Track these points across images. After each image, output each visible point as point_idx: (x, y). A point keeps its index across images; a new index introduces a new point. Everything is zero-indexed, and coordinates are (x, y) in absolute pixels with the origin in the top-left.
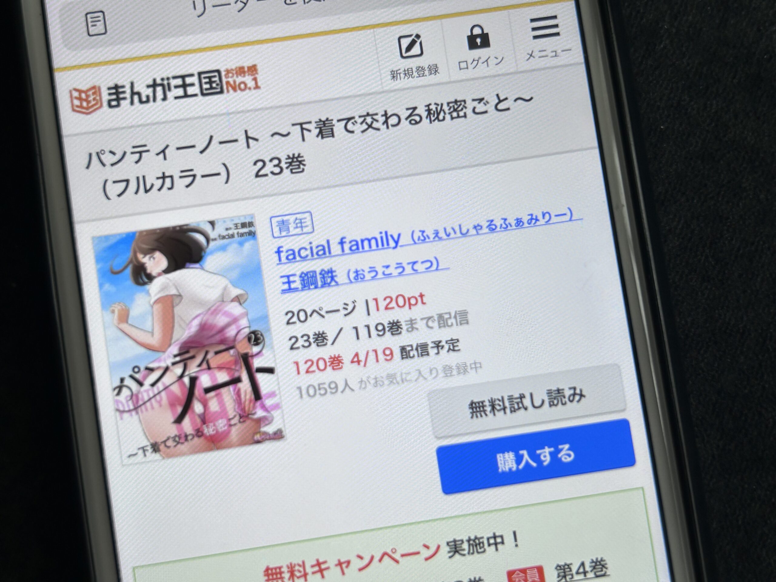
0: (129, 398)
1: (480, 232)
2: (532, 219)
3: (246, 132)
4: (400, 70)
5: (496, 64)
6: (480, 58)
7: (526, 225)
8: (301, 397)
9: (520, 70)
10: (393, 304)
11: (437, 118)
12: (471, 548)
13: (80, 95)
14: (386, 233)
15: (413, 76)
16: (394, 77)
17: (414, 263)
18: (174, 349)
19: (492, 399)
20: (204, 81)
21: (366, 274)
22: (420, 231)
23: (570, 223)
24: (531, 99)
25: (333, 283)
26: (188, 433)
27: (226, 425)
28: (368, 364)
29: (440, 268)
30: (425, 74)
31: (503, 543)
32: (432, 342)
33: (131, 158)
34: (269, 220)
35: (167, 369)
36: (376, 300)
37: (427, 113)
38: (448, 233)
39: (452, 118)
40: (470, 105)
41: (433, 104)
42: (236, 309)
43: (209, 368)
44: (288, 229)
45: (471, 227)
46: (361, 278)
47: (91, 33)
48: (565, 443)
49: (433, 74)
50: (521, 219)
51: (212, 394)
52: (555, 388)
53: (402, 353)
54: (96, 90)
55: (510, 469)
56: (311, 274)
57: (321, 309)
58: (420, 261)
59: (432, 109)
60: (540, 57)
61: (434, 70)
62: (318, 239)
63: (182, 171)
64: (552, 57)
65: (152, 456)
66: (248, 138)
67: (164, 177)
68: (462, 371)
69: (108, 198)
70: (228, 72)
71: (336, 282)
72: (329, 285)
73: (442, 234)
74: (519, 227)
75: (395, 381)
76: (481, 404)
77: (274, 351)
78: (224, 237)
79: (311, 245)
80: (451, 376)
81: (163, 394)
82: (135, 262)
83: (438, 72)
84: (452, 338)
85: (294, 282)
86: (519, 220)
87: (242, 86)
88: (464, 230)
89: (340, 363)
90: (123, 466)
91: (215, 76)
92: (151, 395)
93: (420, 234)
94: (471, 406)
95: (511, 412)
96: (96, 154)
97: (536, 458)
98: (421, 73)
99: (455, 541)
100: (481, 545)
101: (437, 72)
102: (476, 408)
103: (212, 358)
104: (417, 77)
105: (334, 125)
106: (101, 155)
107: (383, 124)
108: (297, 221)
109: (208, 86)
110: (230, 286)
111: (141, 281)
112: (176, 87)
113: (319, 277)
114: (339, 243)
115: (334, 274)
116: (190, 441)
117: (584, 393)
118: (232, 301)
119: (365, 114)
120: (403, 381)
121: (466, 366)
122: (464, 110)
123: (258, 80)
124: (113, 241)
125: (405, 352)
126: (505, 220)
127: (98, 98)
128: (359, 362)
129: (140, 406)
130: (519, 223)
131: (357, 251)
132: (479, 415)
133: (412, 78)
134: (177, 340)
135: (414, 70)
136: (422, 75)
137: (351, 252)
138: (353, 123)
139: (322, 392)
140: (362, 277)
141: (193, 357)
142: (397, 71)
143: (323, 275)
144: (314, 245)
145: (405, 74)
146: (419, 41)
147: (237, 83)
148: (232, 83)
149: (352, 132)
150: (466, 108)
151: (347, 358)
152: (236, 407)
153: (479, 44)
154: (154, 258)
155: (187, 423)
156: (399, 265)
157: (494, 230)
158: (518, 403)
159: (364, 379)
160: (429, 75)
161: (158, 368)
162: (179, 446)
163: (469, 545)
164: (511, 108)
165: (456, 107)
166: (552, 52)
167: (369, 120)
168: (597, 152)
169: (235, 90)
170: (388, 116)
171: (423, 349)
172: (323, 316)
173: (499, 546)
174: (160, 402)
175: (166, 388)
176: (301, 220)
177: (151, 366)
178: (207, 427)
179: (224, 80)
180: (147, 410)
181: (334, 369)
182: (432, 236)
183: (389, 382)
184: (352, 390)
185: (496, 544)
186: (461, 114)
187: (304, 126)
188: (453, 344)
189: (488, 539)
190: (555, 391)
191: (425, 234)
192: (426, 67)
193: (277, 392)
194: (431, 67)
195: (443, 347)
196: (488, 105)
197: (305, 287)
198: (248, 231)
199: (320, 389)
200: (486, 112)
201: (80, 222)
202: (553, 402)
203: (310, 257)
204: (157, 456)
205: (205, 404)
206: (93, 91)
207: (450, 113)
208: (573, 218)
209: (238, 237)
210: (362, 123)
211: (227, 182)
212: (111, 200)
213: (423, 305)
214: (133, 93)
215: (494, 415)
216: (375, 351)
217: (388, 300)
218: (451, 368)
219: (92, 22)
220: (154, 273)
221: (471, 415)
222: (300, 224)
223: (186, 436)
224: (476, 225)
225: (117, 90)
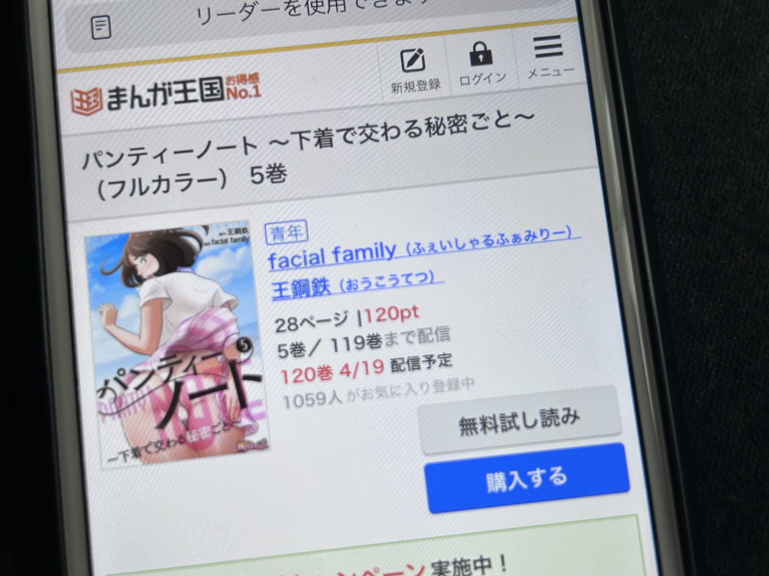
0: (112, 401)
1: (476, 247)
2: (529, 236)
3: (245, 138)
4: (401, 83)
5: (499, 81)
6: (482, 74)
7: (523, 241)
8: (288, 406)
9: (522, 87)
10: (386, 316)
11: (437, 132)
12: (457, 570)
13: (81, 97)
14: (381, 244)
15: (414, 89)
16: (395, 90)
17: (409, 275)
18: (161, 353)
19: (483, 416)
20: (205, 87)
21: (359, 284)
22: (416, 243)
23: (569, 241)
24: (533, 116)
25: (326, 293)
26: (171, 439)
27: (209, 432)
28: (357, 376)
29: (435, 281)
30: (426, 89)
31: (489, 566)
32: (424, 356)
33: (128, 161)
34: (262, 227)
35: (152, 373)
36: (368, 311)
37: (427, 126)
38: (444, 247)
39: (452, 132)
40: (471, 120)
41: (433, 117)
42: (225, 315)
43: (195, 373)
44: (282, 236)
45: (467, 241)
46: (354, 289)
47: (95, 37)
48: (557, 465)
49: (435, 88)
50: (518, 235)
51: (197, 400)
52: (548, 408)
53: (393, 365)
54: (97, 92)
55: (500, 490)
56: (304, 282)
57: (312, 317)
58: (415, 273)
59: (432, 123)
60: (542, 75)
61: (436, 84)
62: (312, 248)
63: (178, 175)
64: (554, 76)
65: (132, 461)
66: (246, 144)
67: (160, 180)
68: (453, 387)
69: (103, 199)
70: (229, 79)
71: (328, 291)
72: (321, 294)
73: (438, 247)
74: (516, 243)
75: (384, 394)
76: (471, 422)
77: (262, 360)
78: (217, 242)
79: (305, 254)
80: (441, 391)
81: (148, 399)
82: (126, 264)
83: (440, 88)
84: (444, 353)
85: (286, 289)
86: (516, 237)
87: (243, 94)
88: (460, 245)
89: (329, 374)
90: (103, 470)
91: (216, 83)
92: (135, 398)
93: (416, 246)
94: (461, 423)
95: (503, 430)
96: (94, 155)
97: (527, 480)
98: (422, 87)
99: (440, 563)
100: (468, 568)
101: (438, 87)
102: (467, 426)
103: (199, 363)
104: (418, 91)
105: (333, 135)
106: (98, 156)
107: (383, 135)
108: (292, 229)
109: (209, 92)
110: (221, 292)
111: (131, 283)
112: (177, 92)
113: (311, 285)
114: (333, 252)
115: (327, 283)
116: (172, 448)
117: (578, 414)
118: (223, 306)
119: (365, 125)
120: (392, 395)
121: (457, 382)
122: (465, 125)
123: (259, 87)
124: (105, 242)
125: (396, 365)
126: (502, 235)
127: (98, 100)
128: (348, 373)
129: (123, 409)
130: (516, 239)
131: (351, 261)
132: (469, 432)
133: (413, 91)
134: (165, 344)
135: (416, 83)
136: (423, 89)
137: (345, 262)
138: (352, 134)
139: (310, 402)
140: (355, 287)
141: (180, 362)
142: (398, 84)
143: (316, 284)
144: (308, 254)
145: (406, 87)
146: (421, 56)
147: (238, 90)
148: (233, 90)
149: (351, 142)
150: (466, 123)
151: (336, 369)
152: (221, 414)
153: (481, 60)
154: (146, 261)
155: (170, 428)
156: (394, 277)
157: (490, 245)
158: (510, 422)
159: (354, 391)
160: (430, 89)
161: (144, 372)
162: (161, 452)
163: (455, 567)
164: (511, 124)
165: (456, 121)
166: (555, 71)
167: (368, 131)
168: (597, 171)
169: (235, 97)
170: (388, 128)
171: (414, 364)
172: (313, 326)
173: (487, 570)
174: (143, 407)
175: (151, 392)
176: (295, 227)
177: (137, 369)
178: (191, 434)
179: (225, 87)
180: (130, 414)
181: (322, 379)
182: (427, 249)
183: (378, 395)
184: (340, 402)
185: (483, 567)
186: (461, 128)
187: (303, 135)
188: (445, 358)
189: (475, 562)
190: (548, 411)
191: (420, 247)
192: (427, 80)
193: (264, 402)
194: (432, 81)
195: (434, 362)
196: (488, 121)
197: (297, 295)
198: (242, 237)
199: (307, 399)
200: (486, 128)
201: (74, 222)
202: (546, 422)
203: (303, 265)
204: (137, 461)
205: (189, 411)
206: (94, 93)
207: (450, 128)
208: (572, 236)
209: (232, 242)
210: (361, 134)
211: (223, 187)
212: (105, 201)
213: (417, 318)
214: (134, 97)
215: (485, 433)
216: (366, 363)
217: (381, 312)
218: (442, 383)
219: (97, 26)
220: (145, 276)
221: (461, 432)
222: (295, 232)
223: (168, 442)
224: (473, 240)
225: (118, 93)
